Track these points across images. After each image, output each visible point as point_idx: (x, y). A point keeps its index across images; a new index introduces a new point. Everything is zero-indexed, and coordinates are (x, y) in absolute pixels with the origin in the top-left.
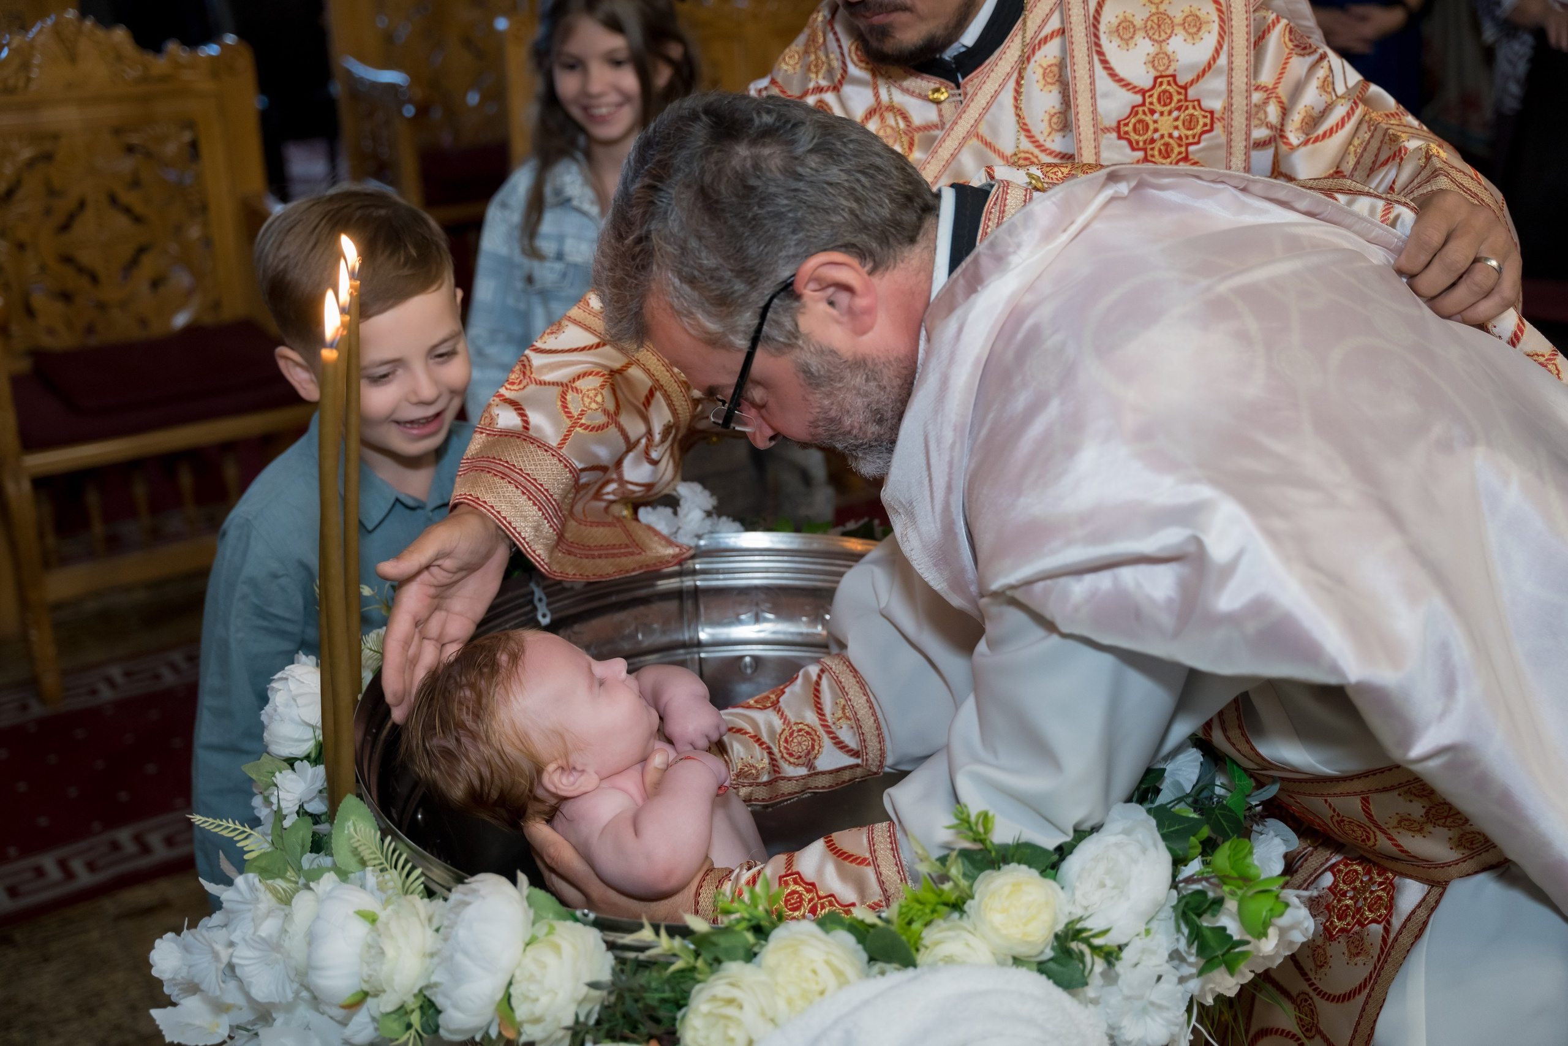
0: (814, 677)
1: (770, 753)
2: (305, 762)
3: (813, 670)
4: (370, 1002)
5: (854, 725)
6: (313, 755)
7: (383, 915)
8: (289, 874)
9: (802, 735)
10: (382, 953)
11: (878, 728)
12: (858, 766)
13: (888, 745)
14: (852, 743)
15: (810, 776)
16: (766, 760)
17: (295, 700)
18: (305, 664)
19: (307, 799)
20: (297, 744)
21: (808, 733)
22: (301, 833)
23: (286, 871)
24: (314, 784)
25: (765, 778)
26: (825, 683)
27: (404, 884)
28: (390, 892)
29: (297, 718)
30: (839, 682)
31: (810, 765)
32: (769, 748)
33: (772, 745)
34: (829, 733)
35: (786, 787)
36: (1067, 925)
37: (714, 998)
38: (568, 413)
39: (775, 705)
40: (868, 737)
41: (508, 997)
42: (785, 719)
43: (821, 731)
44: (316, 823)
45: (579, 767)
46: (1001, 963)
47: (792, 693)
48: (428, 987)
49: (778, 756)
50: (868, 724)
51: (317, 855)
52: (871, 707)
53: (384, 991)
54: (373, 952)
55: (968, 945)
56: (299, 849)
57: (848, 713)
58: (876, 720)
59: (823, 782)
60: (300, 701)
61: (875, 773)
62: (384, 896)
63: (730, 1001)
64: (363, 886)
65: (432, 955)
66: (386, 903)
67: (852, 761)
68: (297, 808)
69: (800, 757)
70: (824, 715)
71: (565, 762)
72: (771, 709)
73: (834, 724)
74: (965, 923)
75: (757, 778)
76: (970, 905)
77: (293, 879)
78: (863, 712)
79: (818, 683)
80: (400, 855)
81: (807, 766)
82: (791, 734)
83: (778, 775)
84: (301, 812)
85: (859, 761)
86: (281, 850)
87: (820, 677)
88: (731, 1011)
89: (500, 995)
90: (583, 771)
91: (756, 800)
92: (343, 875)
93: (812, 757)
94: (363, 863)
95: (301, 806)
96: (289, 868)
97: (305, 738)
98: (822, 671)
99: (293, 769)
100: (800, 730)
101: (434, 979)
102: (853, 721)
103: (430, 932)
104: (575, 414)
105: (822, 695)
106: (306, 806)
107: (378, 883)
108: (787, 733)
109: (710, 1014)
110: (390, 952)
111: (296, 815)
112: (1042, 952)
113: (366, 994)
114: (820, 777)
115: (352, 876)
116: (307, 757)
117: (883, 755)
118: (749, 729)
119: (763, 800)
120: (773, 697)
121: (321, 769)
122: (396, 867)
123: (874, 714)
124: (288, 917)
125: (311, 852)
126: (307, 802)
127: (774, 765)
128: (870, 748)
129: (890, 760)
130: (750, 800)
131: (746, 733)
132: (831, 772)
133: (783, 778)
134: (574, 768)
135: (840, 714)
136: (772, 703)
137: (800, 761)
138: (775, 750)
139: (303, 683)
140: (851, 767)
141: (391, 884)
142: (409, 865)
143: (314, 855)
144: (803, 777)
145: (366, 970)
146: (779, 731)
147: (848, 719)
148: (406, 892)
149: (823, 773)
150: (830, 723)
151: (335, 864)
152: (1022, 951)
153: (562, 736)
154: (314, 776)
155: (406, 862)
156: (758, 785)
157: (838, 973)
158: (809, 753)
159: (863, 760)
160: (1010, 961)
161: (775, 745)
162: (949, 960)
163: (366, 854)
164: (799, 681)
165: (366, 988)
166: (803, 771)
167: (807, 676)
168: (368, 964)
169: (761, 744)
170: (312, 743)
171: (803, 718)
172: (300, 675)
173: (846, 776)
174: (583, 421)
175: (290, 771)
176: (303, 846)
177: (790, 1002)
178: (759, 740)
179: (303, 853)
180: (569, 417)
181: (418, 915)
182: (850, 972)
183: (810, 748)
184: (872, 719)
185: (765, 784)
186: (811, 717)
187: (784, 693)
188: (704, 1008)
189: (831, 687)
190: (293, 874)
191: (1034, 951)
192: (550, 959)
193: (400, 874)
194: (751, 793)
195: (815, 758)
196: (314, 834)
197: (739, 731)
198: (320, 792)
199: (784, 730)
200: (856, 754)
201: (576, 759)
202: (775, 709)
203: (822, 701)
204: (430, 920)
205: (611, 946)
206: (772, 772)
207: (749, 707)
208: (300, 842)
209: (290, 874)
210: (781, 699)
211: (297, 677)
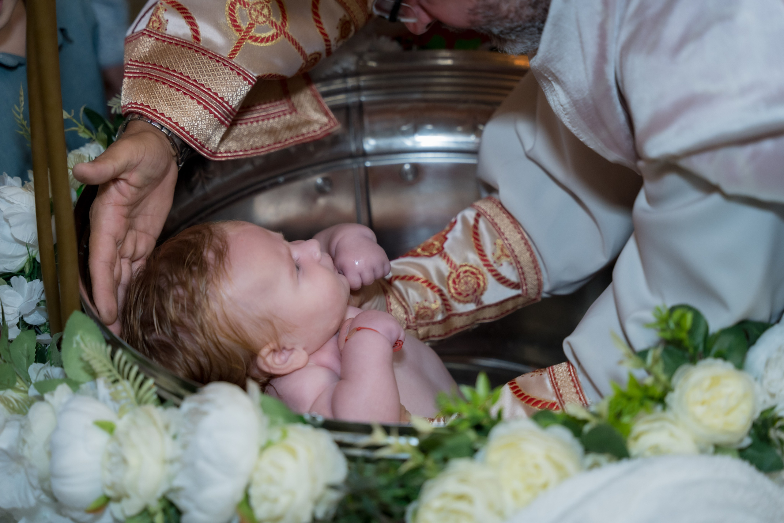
0: (472, 222)
1: (442, 295)
2: (21, 277)
3: (470, 214)
4: (114, 508)
5: (513, 261)
6: (27, 271)
7: (121, 424)
8: (17, 384)
9: (468, 276)
10: (124, 461)
11: (534, 261)
12: (519, 296)
13: (544, 276)
14: (513, 277)
15: (477, 310)
16: (439, 302)
17: (7, 221)
18: (11, 186)
19: (27, 312)
20: (10, 260)
21: (473, 273)
22: (26, 345)
23: (15, 381)
24: (31, 299)
25: (439, 317)
26: (482, 225)
27: (137, 394)
28: (123, 402)
29: (10, 237)
30: (495, 224)
31: (478, 301)
32: (440, 291)
33: (442, 288)
34: (491, 271)
35: (458, 322)
36: (762, 413)
37: (444, 495)
38: (238, 28)
39: (441, 252)
40: (526, 269)
41: (247, 497)
42: (451, 264)
43: (485, 270)
44: (37, 333)
45: (289, 347)
46: (703, 451)
47: (455, 239)
48: (172, 490)
49: (448, 296)
50: (525, 258)
51: (42, 365)
52: (526, 243)
53: (127, 496)
54: (114, 459)
55: (672, 435)
56: (25, 360)
57: (507, 252)
58: (532, 254)
59: (489, 315)
60: (12, 220)
61: (535, 300)
62: (117, 406)
63: (461, 497)
64: (96, 396)
65: (171, 462)
66: (120, 412)
67: (514, 292)
68: (17, 321)
69: (468, 295)
70: (485, 256)
71: (276, 345)
72: (437, 256)
73: (495, 262)
74: (669, 414)
75: (432, 317)
76: (671, 398)
77: (22, 388)
78: (519, 248)
79: (476, 227)
80: (131, 368)
81: (475, 302)
82: (458, 276)
83: (450, 313)
84: (23, 324)
85: (519, 292)
86: (9, 362)
87: (477, 221)
88: (462, 506)
89: (239, 497)
90: (292, 349)
91: (434, 336)
92: (75, 385)
93: (478, 293)
94: (94, 375)
95: (22, 319)
96: (18, 379)
97: (19, 254)
98: (478, 215)
99: (9, 284)
100: (466, 272)
101: (177, 483)
102: (511, 258)
103: (168, 440)
104: (244, 27)
105: (480, 238)
106: (25, 319)
107: (111, 394)
108: (454, 276)
109: (441, 510)
110: (133, 460)
111: (17, 327)
112: (741, 440)
113: (107, 500)
114: (487, 310)
115: (83, 386)
116: (21, 272)
117: (540, 285)
118: (419, 274)
119: (440, 336)
120: (437, 243)
121: (38, 284)
122: (128, 378)
123: (529, 249)
124: (24, 428)
125: (36, 362)
126: (27, 315)
127: (446, 305)
128: (529, 280)
129: (547, 287)
130: (428, 337)
131: (418, 279)
132: (496, 305)
133: (455, 315)
134: (284, 348)
135: (499, 253)
136: (438, 249)
137: (469, 298)
138: (445, 291)
139: (13, 203)
140: (513, 298)
141: (124, 395)
142: (141, 377)
143: (39, 365)
144: (472, 312)
145: (108, 478)
146: (447, 274)
147: (508, 256)
148: (140, 402)
149: (490, 306)
150: (492, 262)
151: (66, 376)
152: (722, 439)
153: (271, 323)
154: (31, 291)
155: (138, 374)
156: (434, 323)
157: (559, 467)
158: (475, 291)
159: (523, 290)
160: (711, 449)
161: (445, 287)
162: (657, 451)
163: (97, 366)
164: (459, 227)
165: (110, 493)
166: (471, 307)
167: (465, 221)
168: (110, 471)
169: (433, 288)
170: (24, 259)
171: (466, 259)
172: (9, 196)
173: (510, 306)
174: (251, 34)
175: (6, 286)
176: (28, 357)
177: (515, 495)
178: (430, 284)
179: (29, 364)
180: (237, 30)
181: (155, 423)
182: (570, 465)
183: (475, 286)
184: (528, 254)
185: (440, 322)
186: (473, 258)
187: (446, 239)
188: (436, 503)
189: (488, 230)
190: (22, 383)
191: (735, 439)
192: (286, 461)
193: (133, 385)
194: (428, 331)
195: (482, 294)
196: (38, 344)
197: (412, 278)
198: (38, 305)
199: (451, 273)
200: (516, 286)
201: (285, 340)
202: (441, 255)
203: (482, 243)
204: (167, 427)
205: (341, 445)
206: (445, 311)
207: (418, 255)
208: (25, 353)
209: (19, 384)
210: (446, 245)
211: (7, 198)
